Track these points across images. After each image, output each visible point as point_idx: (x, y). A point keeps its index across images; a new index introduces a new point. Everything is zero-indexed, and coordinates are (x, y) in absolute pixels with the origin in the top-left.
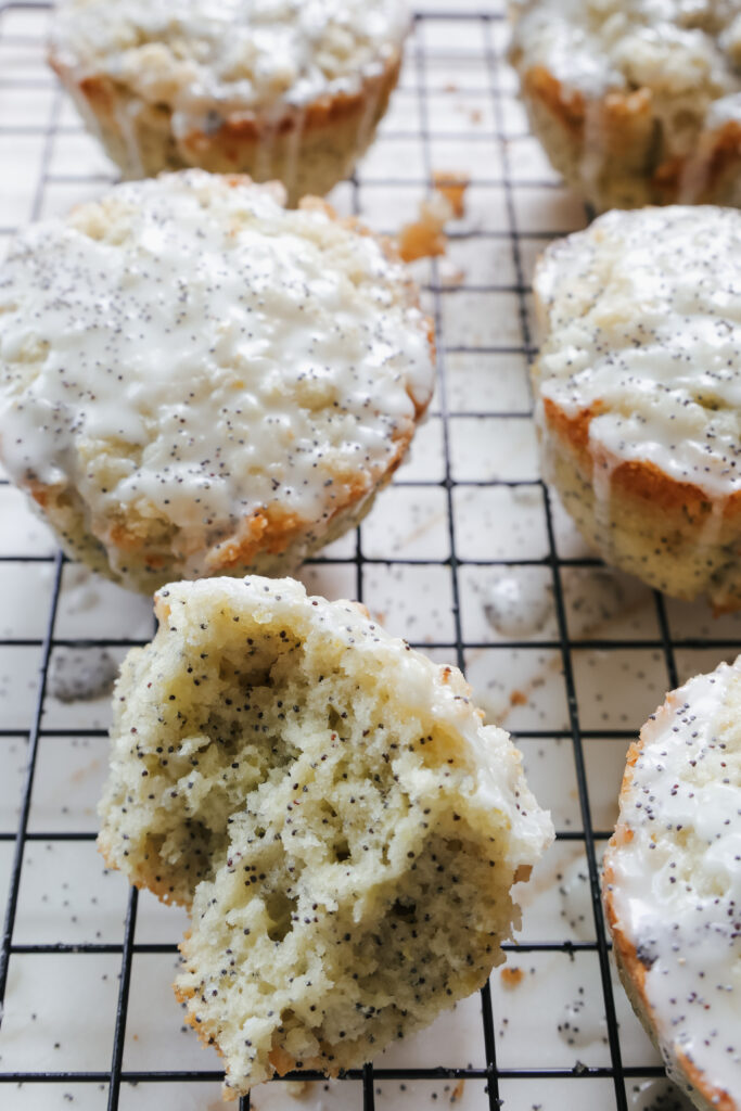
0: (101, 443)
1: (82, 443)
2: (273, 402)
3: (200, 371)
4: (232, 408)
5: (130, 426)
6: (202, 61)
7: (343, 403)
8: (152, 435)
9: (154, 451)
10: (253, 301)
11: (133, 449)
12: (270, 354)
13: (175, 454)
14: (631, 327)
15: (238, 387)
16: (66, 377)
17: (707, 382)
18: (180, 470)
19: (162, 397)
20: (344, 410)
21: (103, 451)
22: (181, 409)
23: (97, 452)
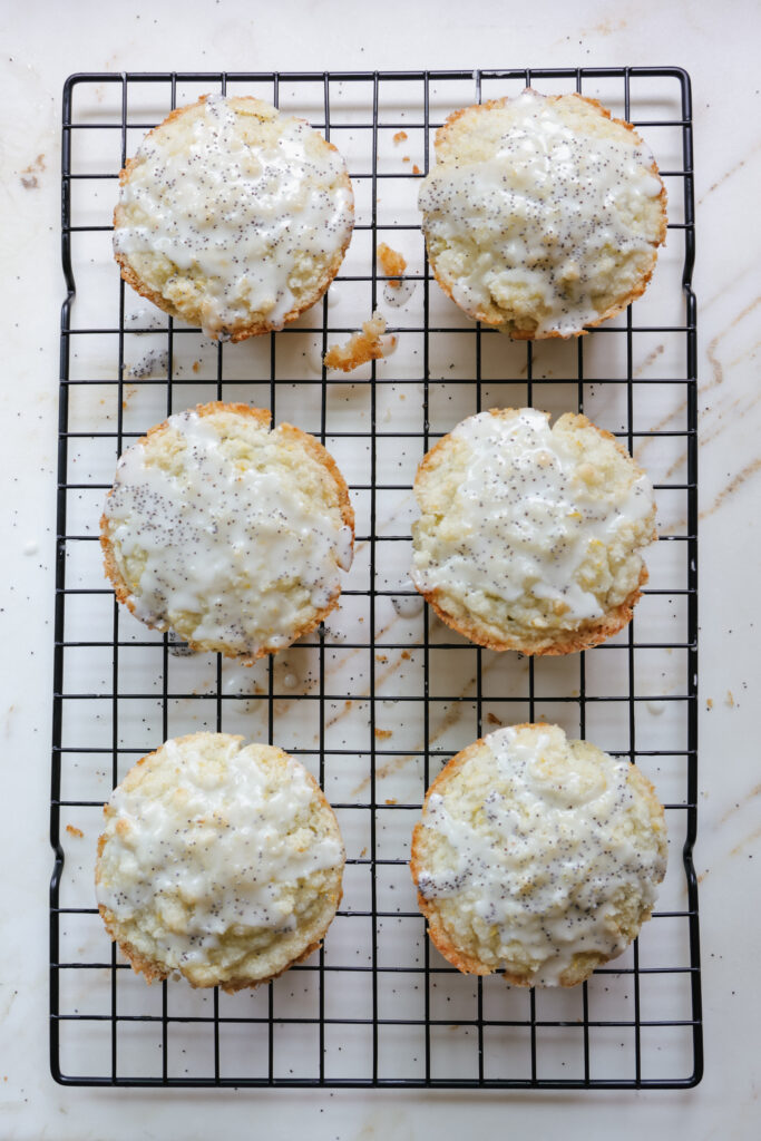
0: (180, 615)
1: (171, 614)
2: (265, 594)
3: (227, 579)
4: (245, 599)
5: (194, 606)
6: (215, 293)
7: (303, 583)
8: (206, 611)
9: (207, 618)
10: (253, 533)
11: (196, 617)
12: (263, 567)
13: (218, 622)
14: (458, 544)
15: (248, 587)
16: (158, 574)
17: (493, 590)
18: (220, 631)
19: (210, 592)
20: (304, 587)
21: (182, 618)
22: (219, 600)
23: (179, 619)
